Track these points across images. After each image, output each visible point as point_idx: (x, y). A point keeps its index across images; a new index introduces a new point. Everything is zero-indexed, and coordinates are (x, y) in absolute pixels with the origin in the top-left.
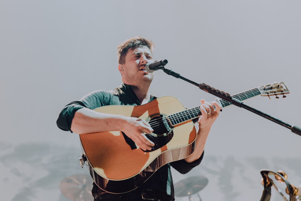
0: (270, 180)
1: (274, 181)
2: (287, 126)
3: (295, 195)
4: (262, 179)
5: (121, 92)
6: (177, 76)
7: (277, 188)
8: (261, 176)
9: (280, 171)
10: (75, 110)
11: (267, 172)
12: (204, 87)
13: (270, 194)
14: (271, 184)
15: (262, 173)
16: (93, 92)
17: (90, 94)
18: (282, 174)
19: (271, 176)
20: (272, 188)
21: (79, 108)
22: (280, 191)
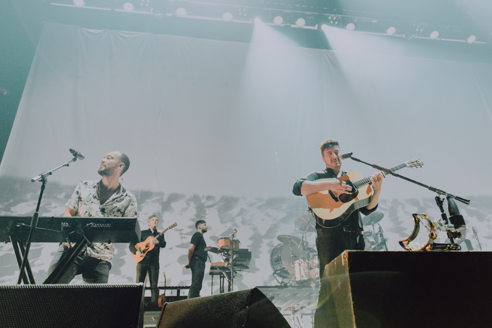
0: (418, 218)
1: (421, 219)
2: (426, 186)
3: (434, 227)
4: (413, 219)
5: (326, 172)
6: (359, 161)
7: (423, 223)
8: (412, 216)
9: (423, 214)
10: (301, 183)
11: (416, 215)
12: (374, 166)
13: (419, 227)
14: (419, 221)
15: (413, 215)
16: (310, 173)
17: (308, 175)
18: (425, 215)
19: (418, 217)
20: (420, 223)
21: (303, 182)
22: (425, 225)
